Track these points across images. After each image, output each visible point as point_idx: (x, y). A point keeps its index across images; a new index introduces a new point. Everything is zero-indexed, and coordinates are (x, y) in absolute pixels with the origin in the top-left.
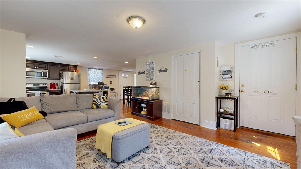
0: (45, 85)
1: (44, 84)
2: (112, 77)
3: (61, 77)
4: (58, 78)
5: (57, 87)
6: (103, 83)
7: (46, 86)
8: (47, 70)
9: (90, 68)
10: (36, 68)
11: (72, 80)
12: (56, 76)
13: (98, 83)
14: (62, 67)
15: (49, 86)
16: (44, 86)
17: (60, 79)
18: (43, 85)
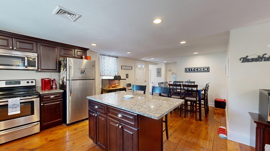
0: (32, 82)
1: (30, 81)
2: (128, 68)
3: (62, 68)
4: (56, 70)
5: (54, 87)
6: (120, 77)
7: (34, 84)
8: (36, 54)
9: (103, 55)
10: (13, 49)
11: (83, 73)
12: (53, 66)
13: (115, 77)
14: (63, 50)
15: (39, 84)
16: (30, 84)
17: (59, 71)
18: (28, 82)
